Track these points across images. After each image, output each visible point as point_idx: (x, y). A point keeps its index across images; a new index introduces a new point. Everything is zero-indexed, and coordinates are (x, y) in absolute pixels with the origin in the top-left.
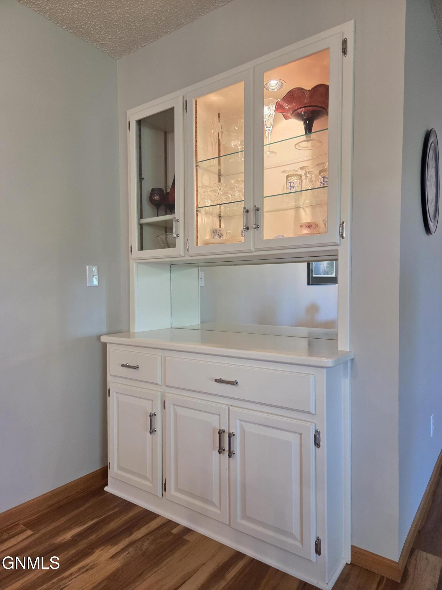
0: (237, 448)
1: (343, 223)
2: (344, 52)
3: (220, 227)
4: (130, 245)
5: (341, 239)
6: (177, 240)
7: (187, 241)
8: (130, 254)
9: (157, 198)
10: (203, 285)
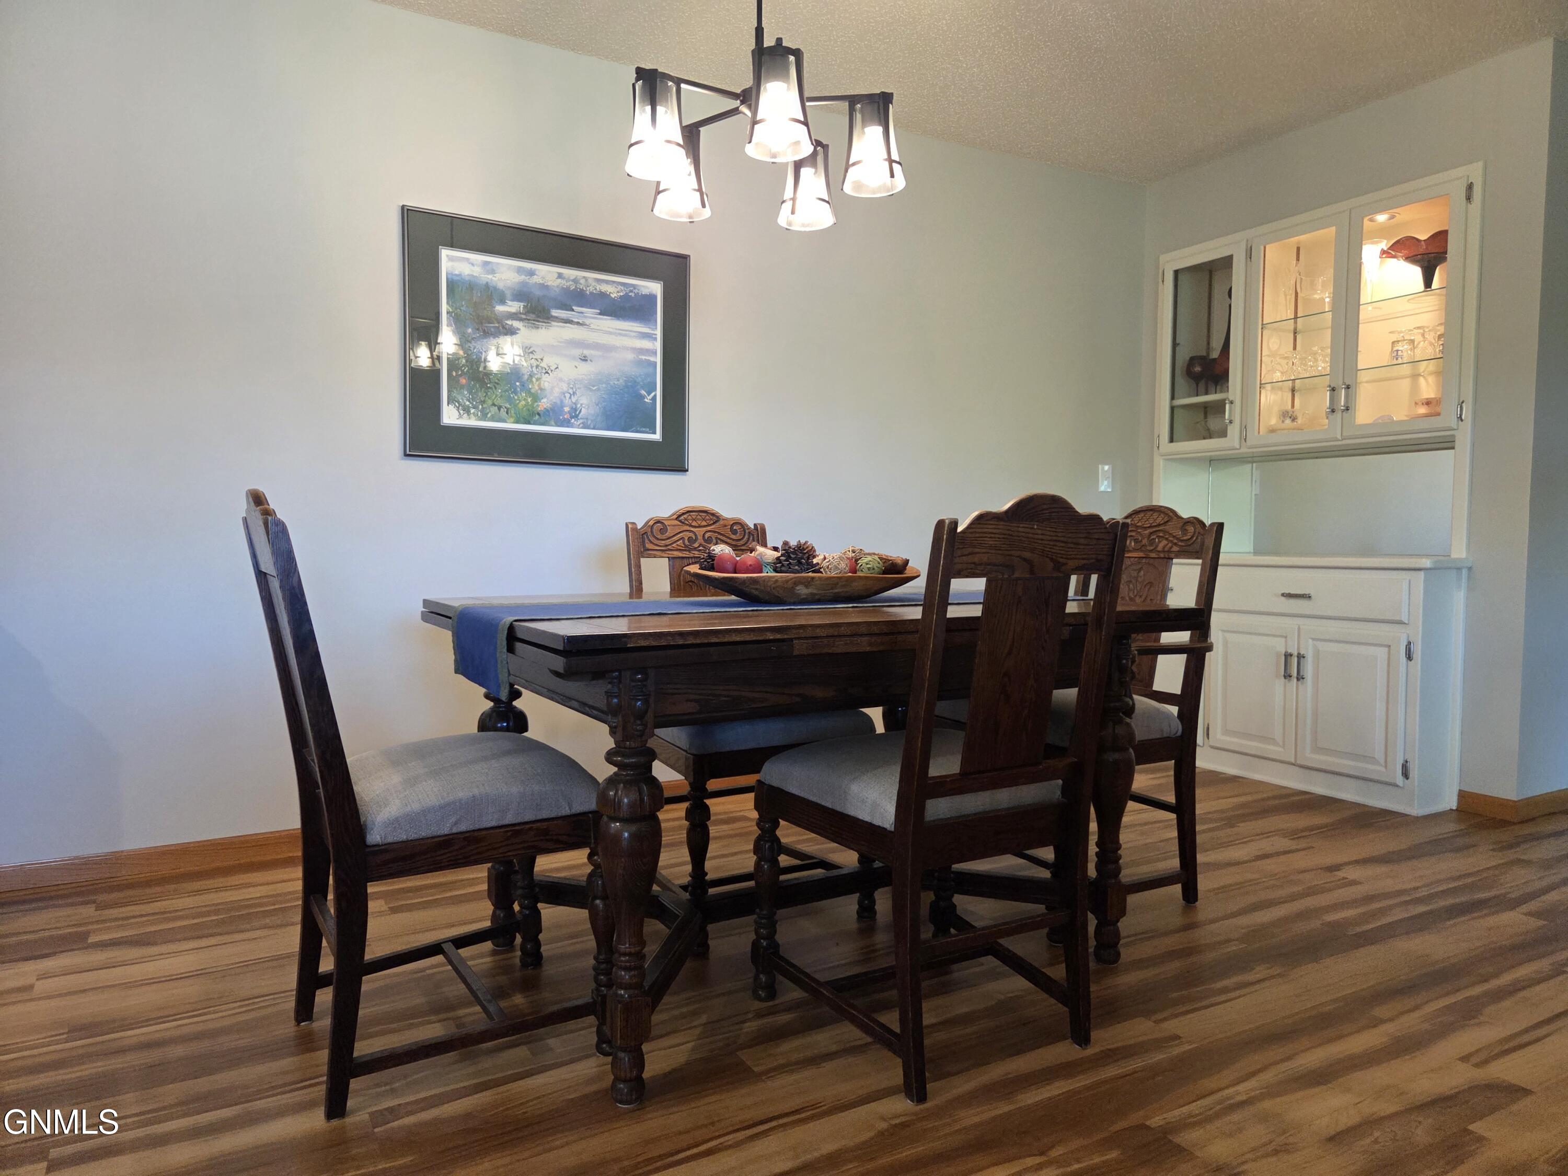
0: (1309, 670)
1: (1463, 402)
2: (1469, 198)
3: (1293, 406)
4: (1156, 436)
5: (1460, 422)
6: (1230, 428)
7: (1244, 428)
8: (1156, 448)
9: (1198, 369)
10: (1258, 492)
